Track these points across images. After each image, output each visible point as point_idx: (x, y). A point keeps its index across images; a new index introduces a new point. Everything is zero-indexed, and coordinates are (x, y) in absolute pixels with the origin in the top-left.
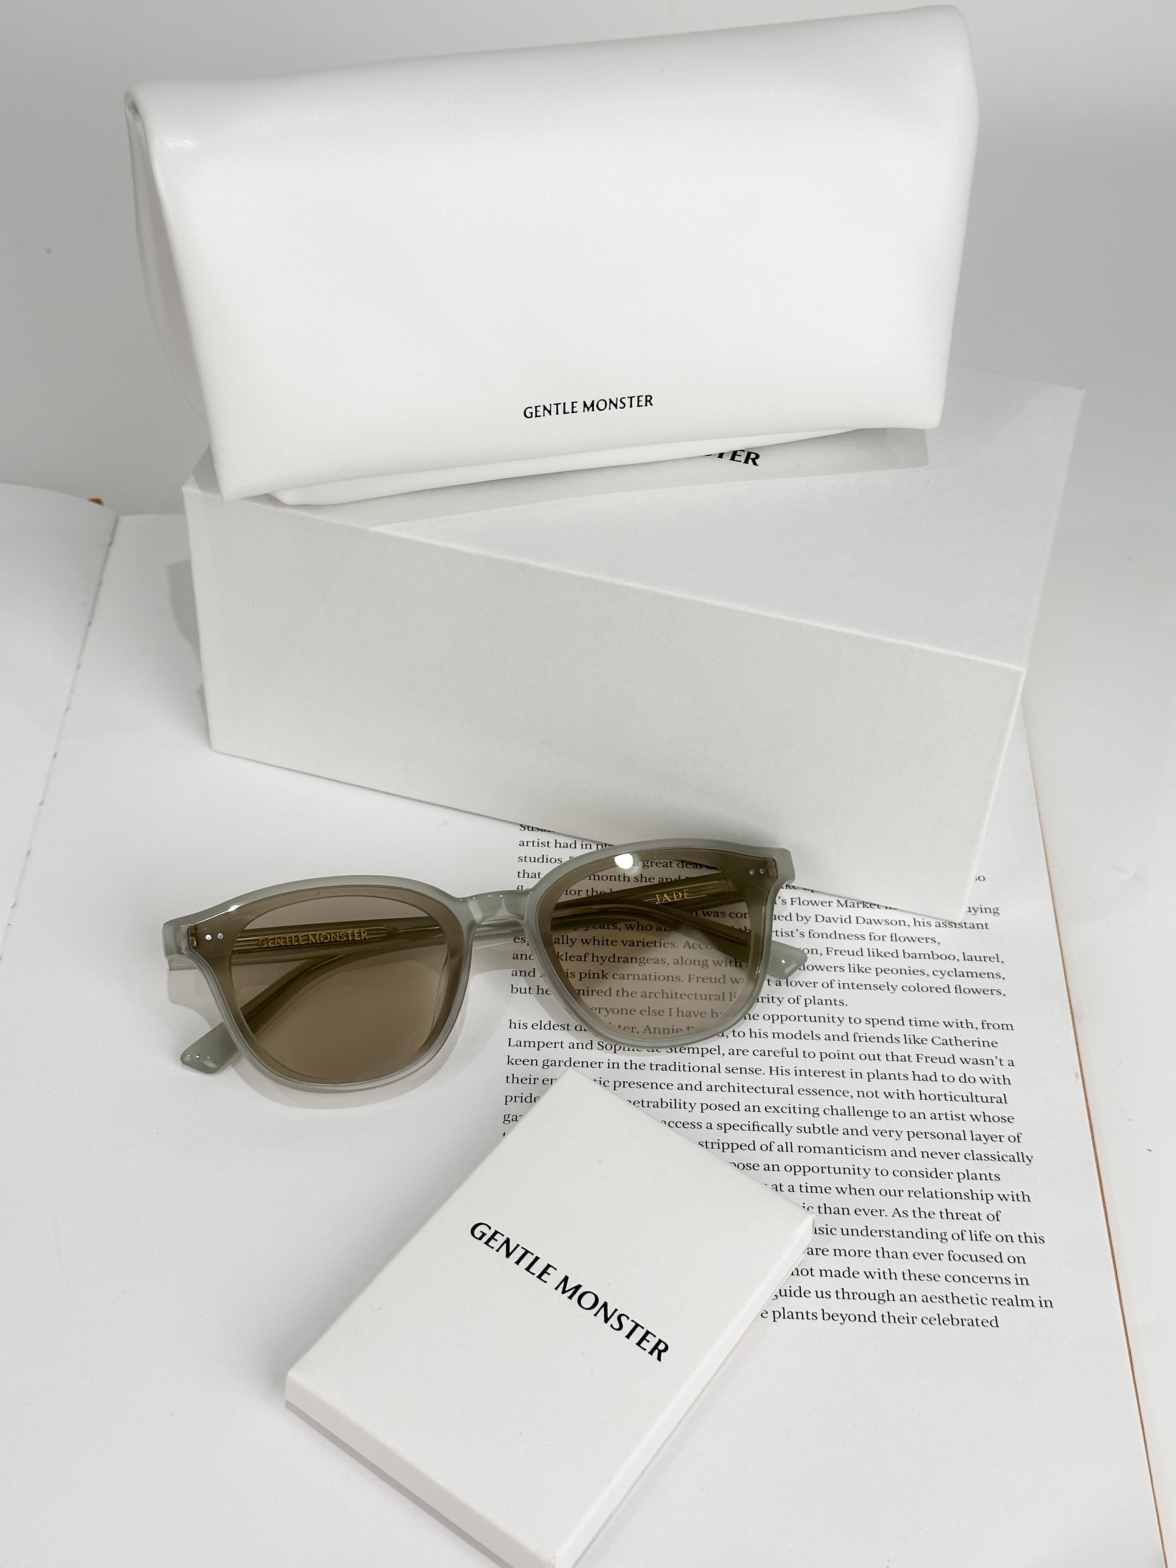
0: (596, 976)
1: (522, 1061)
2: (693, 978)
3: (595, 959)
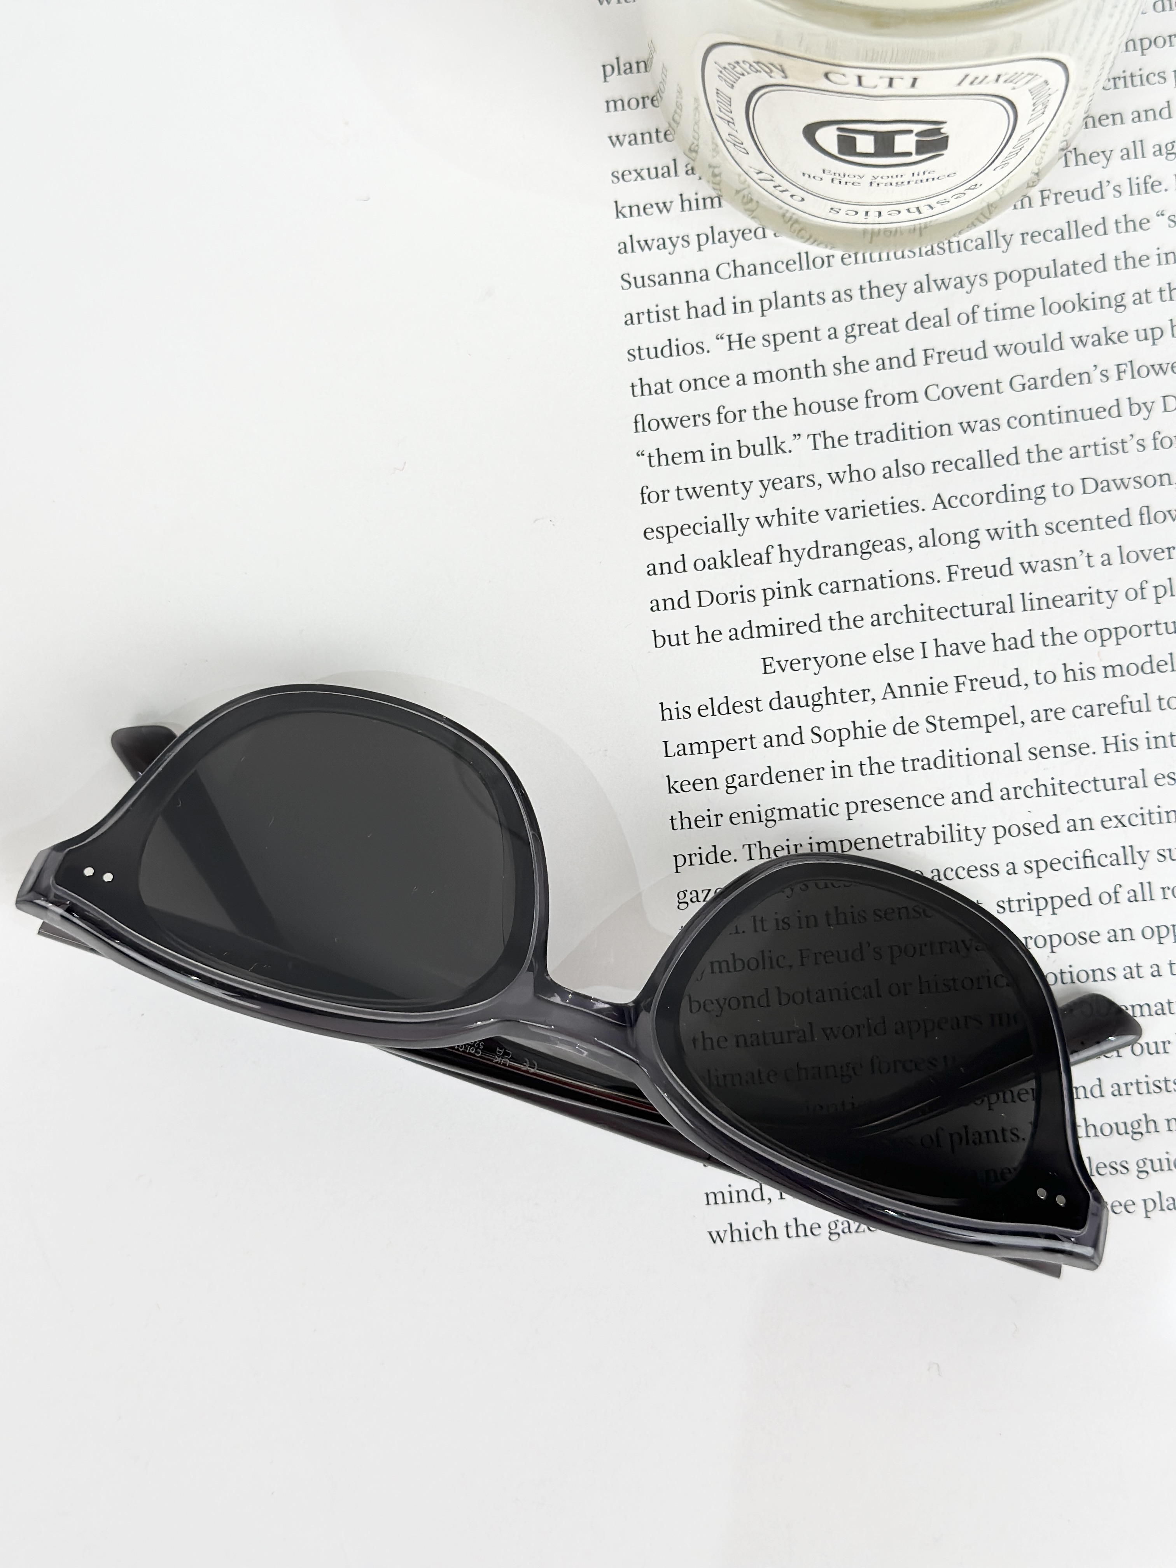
0: (791, 590)
1: (692, 783)
2: (956, 573)
3: (785, 555)
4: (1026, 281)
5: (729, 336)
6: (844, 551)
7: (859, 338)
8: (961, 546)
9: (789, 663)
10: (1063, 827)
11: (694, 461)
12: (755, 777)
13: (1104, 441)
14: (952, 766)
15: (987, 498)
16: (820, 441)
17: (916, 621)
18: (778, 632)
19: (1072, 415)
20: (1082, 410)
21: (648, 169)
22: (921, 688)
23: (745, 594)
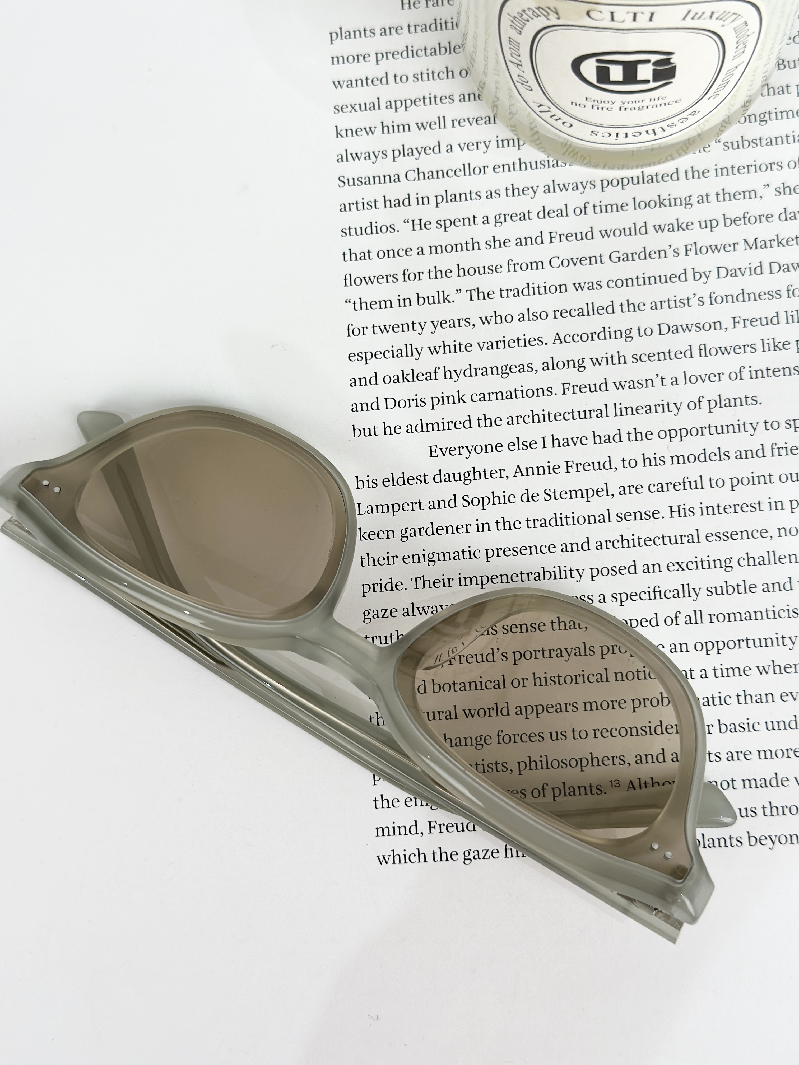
0: (451, 399)
1: (376, 533)
2: (568, 388)
3: (448, 374)
4: (623, 186)
5: (413, 221)
6: (489, 372)
7: (504, 224)
8: (572, 369)
9: (448, 450)
10: (640, 569)
11: (386, 307)
12: (422, 530)
13: (675, 298)
14: (562, 525)
15: (591, 336)
16: (475, 295)
17: (539, 422)
18: (441, 428)
19: (652, 279)
20: (660, 276)
21: (360, 105)
22: (541, 469)
23: (419, 401)
